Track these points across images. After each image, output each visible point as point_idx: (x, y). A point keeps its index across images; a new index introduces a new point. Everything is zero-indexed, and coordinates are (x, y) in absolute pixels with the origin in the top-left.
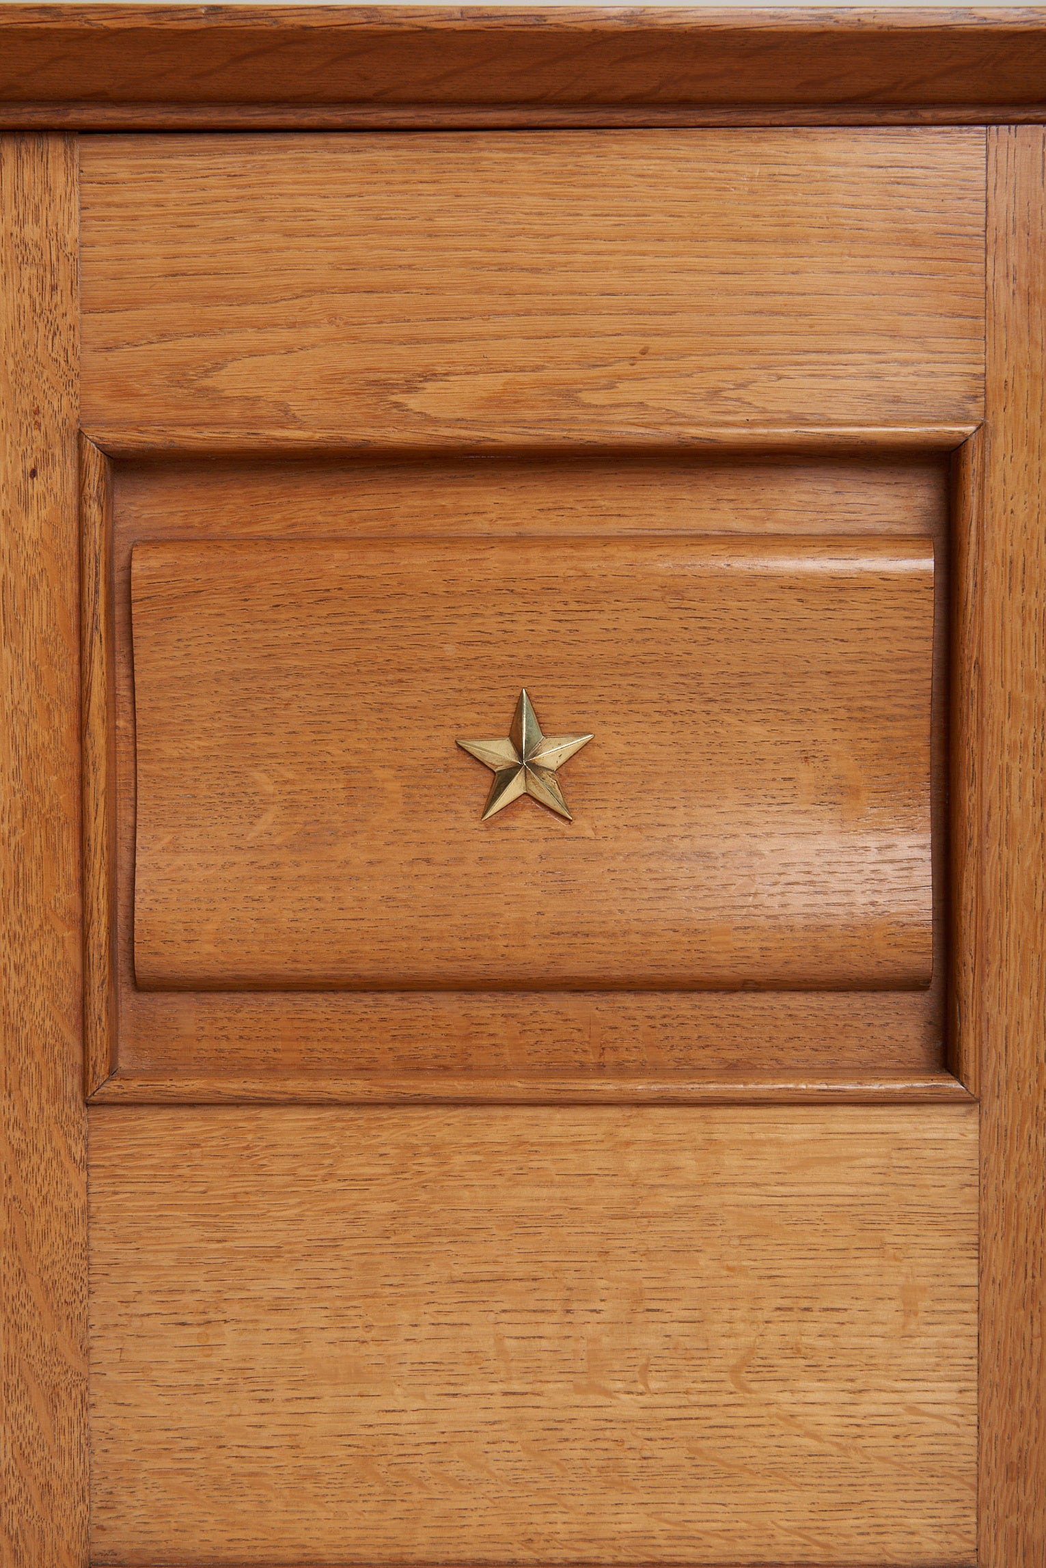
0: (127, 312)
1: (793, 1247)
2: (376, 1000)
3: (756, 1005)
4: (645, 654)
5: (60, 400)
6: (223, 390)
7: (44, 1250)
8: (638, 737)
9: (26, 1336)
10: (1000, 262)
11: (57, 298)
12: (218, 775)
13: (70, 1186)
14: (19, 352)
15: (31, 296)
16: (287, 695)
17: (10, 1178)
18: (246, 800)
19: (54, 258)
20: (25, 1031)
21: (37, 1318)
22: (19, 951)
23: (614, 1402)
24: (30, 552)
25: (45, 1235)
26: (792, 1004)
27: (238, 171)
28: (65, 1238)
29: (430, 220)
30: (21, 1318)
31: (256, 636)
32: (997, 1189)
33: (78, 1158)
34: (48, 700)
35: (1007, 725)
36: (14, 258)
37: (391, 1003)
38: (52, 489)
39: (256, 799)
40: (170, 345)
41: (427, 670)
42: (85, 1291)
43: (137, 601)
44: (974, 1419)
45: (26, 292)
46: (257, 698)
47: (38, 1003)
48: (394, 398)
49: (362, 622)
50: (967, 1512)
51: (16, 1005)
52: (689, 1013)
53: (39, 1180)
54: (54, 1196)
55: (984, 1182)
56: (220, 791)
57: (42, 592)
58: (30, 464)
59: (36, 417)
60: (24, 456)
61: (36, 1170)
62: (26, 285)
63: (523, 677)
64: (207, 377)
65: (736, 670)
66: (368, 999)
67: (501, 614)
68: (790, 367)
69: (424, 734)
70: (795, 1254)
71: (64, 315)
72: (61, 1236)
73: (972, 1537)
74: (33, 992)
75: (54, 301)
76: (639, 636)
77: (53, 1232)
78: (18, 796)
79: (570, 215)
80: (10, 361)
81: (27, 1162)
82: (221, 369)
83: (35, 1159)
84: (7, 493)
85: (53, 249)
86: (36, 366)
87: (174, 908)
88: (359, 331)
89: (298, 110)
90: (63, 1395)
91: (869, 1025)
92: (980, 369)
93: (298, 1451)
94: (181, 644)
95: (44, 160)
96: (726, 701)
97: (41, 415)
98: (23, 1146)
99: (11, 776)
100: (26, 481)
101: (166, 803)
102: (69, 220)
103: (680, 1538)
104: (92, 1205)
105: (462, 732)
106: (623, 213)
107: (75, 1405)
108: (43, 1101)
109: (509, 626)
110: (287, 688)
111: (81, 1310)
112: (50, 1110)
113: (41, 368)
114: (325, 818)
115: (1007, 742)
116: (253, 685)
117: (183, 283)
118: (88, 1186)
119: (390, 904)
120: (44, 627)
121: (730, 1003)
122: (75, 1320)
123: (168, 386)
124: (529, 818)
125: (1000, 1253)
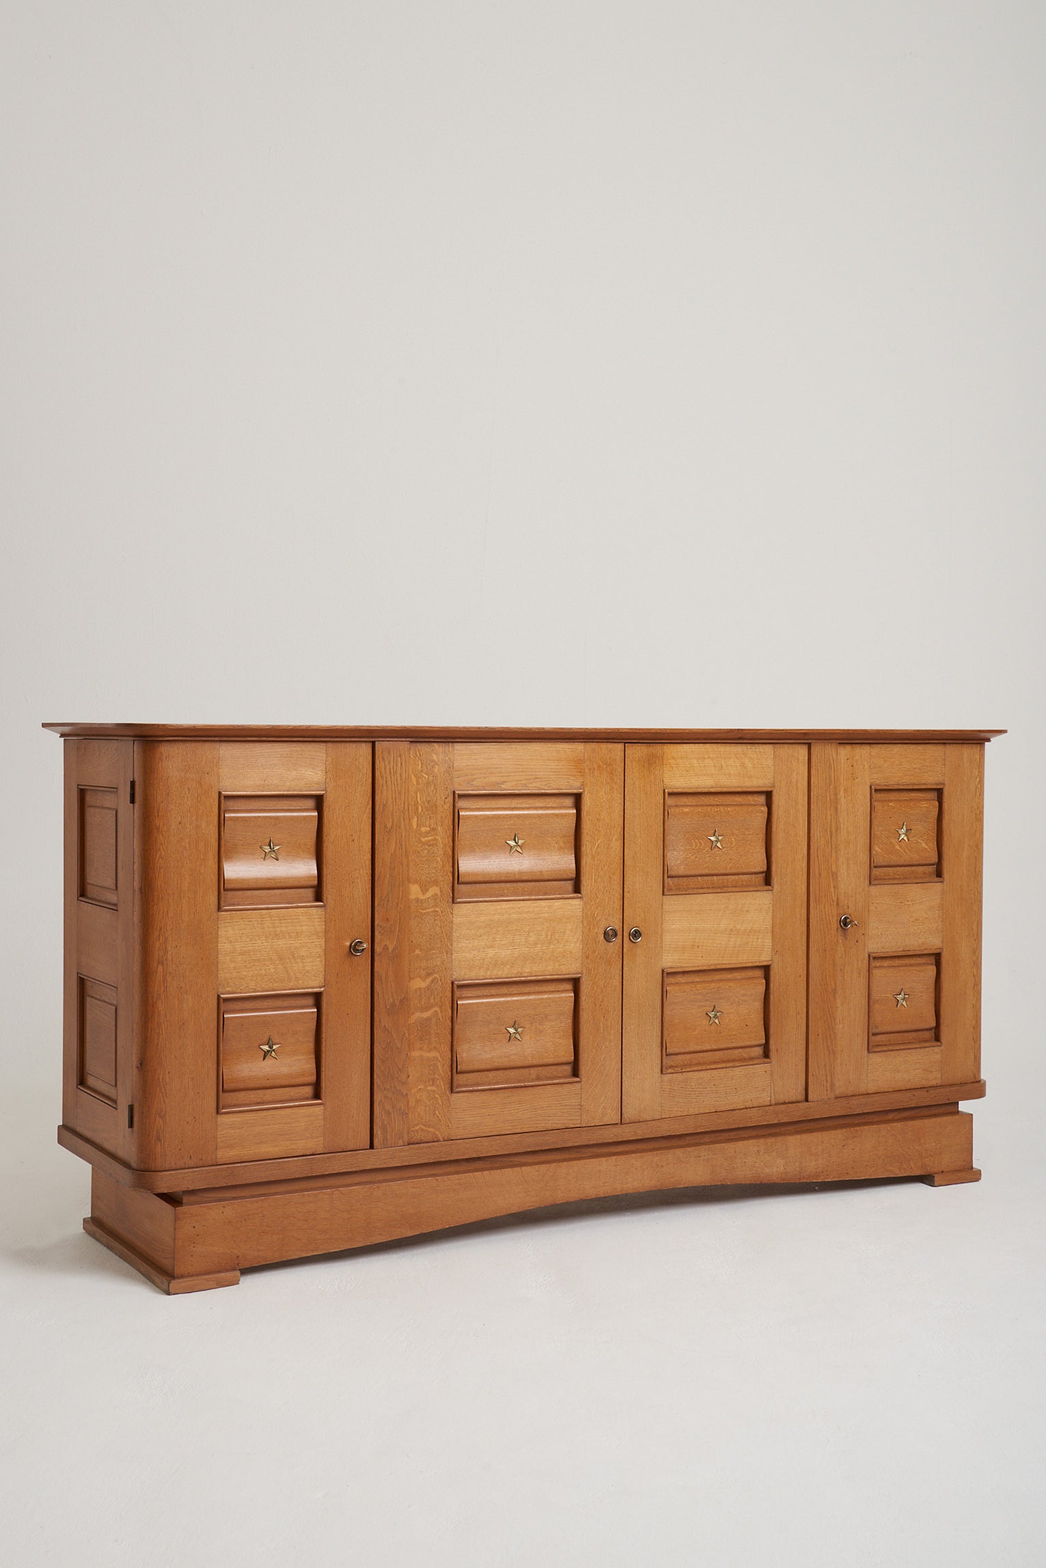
0: (461, 772)
1: (557, 923)
4: (536, 826)
5: (451, 786)
8: (532, 840)
14: (445, 778)
15: (446, 769)
19: (450, 763)
23: (531, 949)
24: (446, 812)
31: (477, 825)
32: (586, 912)
36: (444, 762)
38: (449, 801)
40: (466, 777)
41: (502, 830)
43: (461, 819)
49: (492, 823)
50: (580, 963)
55: (583, 911)
58: (446, 797)
60: (445, 795)
62: (446, 767)
63: (516, 831)
64: (473, 782)
65: (548, 829)
67: (515, 821)
71: (451, 772)
73: (581, 967)
75: (450, 770)
80: (443, 780)
84: (442, 801)
85: (450, 761)
92: (582, 780)
94: (466, 826)
97: (448, 789)
100: (445, 799)
109: (516, 823)
113: (448, 781)
117: (468, 767)
123: (466, 784)
124: (516, 853)
125: (585, 923)
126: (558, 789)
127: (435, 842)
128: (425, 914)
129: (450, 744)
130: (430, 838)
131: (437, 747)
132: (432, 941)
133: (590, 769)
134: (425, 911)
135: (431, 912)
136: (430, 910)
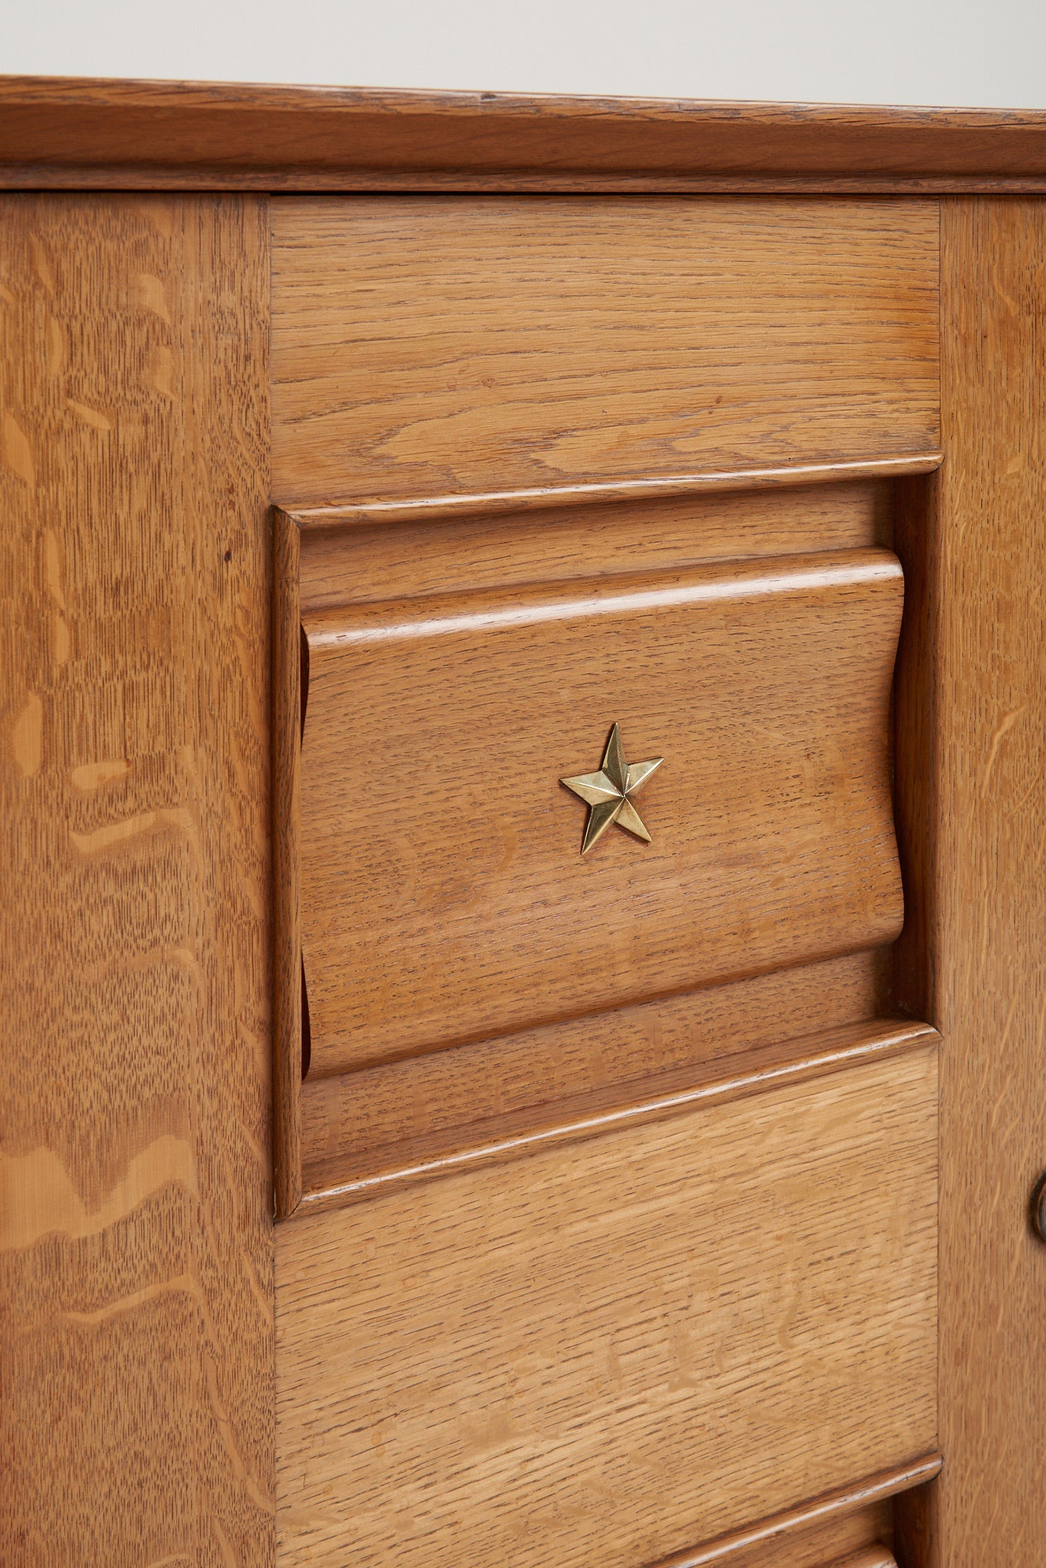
0: (314, 381)
1: (822, 1204)
2: (492, 1047)
3: (770, 986)
4: (707, 678)
5: (253, 477)
6: (396, 457)
7: (235, 1392)
8: (694, 755)
9: (218, 1489)
10: (948, 311)
11: (250, 369)
12: (366, 847)
13: (258, 1315)
14: (216, 428)
15: (226, 367)
16: (428, 756)
17: (203, 1323)
18: (390, 869)
19: (248, 327)
20: (218, 1158)
21: (228, 1467)
22: (212, 1073)
23: (698, 1390)
24: (225, 641)
25: (235, 1374)
26: (794, 979)
27: (409, 234)
28: (254, 1372)
29: (562, 281)
30: (213, 1473)
31: (411, 702)
32: (949, 1114)
33: (266, 1283)
34: (240, 797)
35: (954, 709)
36: (211, 327)
37: (504, 1047)
38: (245, 572)
39: (399, 865)
40: (350, 413)
41: (544, 716)
42: (272, 1424)
43: (314, 680)
44: (935, 1319)
45: (222, 363)
46: (403, 763)
47: (230, 1124)
48: (533, 456)
49: (500, 677)
50: (931, 1404)
51: (209, 1133)
52: (724, 1004)
53: (230, 1317)
54: (244, 1330)
55: (941, 1110)
56: (368, 863)
57: (235, 683)
58: (224, 547)
59: (231, 497)
60: (219, 538)
61: (227, 1306)
62: (221, 355)
63: (615, 711)
64: (382, 443)
65: (768, 683)
66: (484, 1048)
67: (608, 655)
68: (816, 410)
69: (533, 777)
70: (822, 1211)
71: (257, 386)
72: (250, 1371)
73: (935, 1423)
74: (225, 1114)
75: (248, 371)
76: (705, 663)
77: (243, 1369)
78: (212, 904)
79: (665, 275)
80: (207, 438)
81: (219, 1300)
82: (394, 435)
83: (227, 1294)
84: (203, 580)
85: (247, 317)
86: (231, 441)
87: (343, 994)
88: (507, 392)
89: (480, 177)
90: (252, 1542)
91: (845, 986)
92: (936, 404)
93: (457, 1526)
94: (347, 719)
95: (240, 223)
96: (757, 712)
97: (235, 494)
98: (216, 1285)
99: (205, 884)
100: (221, 565)
101: (322, 883)
102: (262, 286)
103: (743, 1502)
104: (279, 1329)
105: (566, 771)
106: (703, 272)
107: (263, 1549)
108: (234, 1230)
109: (612, 666)
110: (429, 749)
111: (268, 1445)
112: (241, 1238)
113: (235, 444)
114: (459, 874)
115: (954, 724)
116: (401, 751)
117: (362, 349)
118: (275, 1308)
119: (521, 952)
120: (237, 720)
121: (753, 989)
122: (263, 1458)
123: (349, 456)
124: (617, 846)
125: (950, 1169)
126: (823, 457)
127: (160, 851)
128: (102, 1330)
129: (251, 210)
130: (129, 827)
131: (166, 232)
132: (150, 1495)
133: (966, 340)
134: (100, 1315)
135: (143, 1308)
136: (134, 1299)
